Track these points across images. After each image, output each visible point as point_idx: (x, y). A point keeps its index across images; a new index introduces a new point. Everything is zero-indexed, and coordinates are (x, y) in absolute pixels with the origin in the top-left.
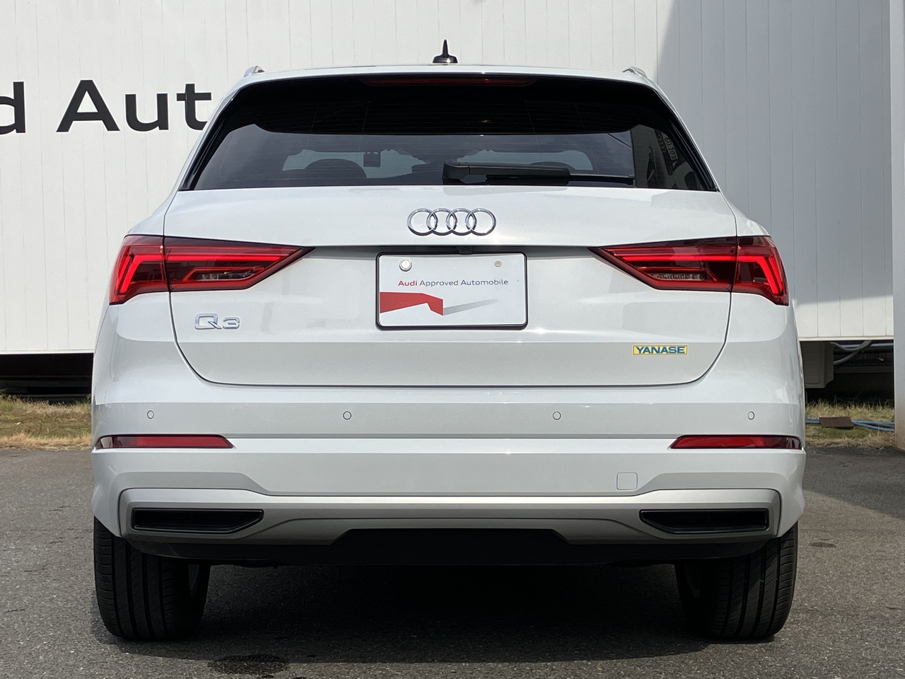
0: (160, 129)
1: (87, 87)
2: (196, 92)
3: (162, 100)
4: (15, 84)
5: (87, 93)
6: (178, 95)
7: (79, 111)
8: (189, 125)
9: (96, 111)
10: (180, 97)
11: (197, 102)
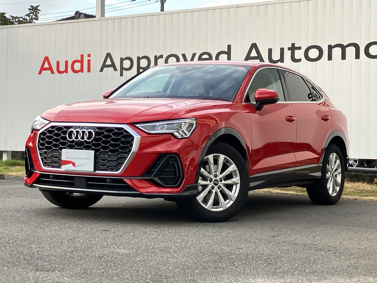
0: (281, 62)
1: (254, 46)
2: (295, 46)
3: (282, 50)
4: (228, 45)
5: (254, 49)
6: (288, 48)
7: (251, 56)
8: (292, 60)
9: (257, 56)
10: (289, 49)
11: (295, 50)
